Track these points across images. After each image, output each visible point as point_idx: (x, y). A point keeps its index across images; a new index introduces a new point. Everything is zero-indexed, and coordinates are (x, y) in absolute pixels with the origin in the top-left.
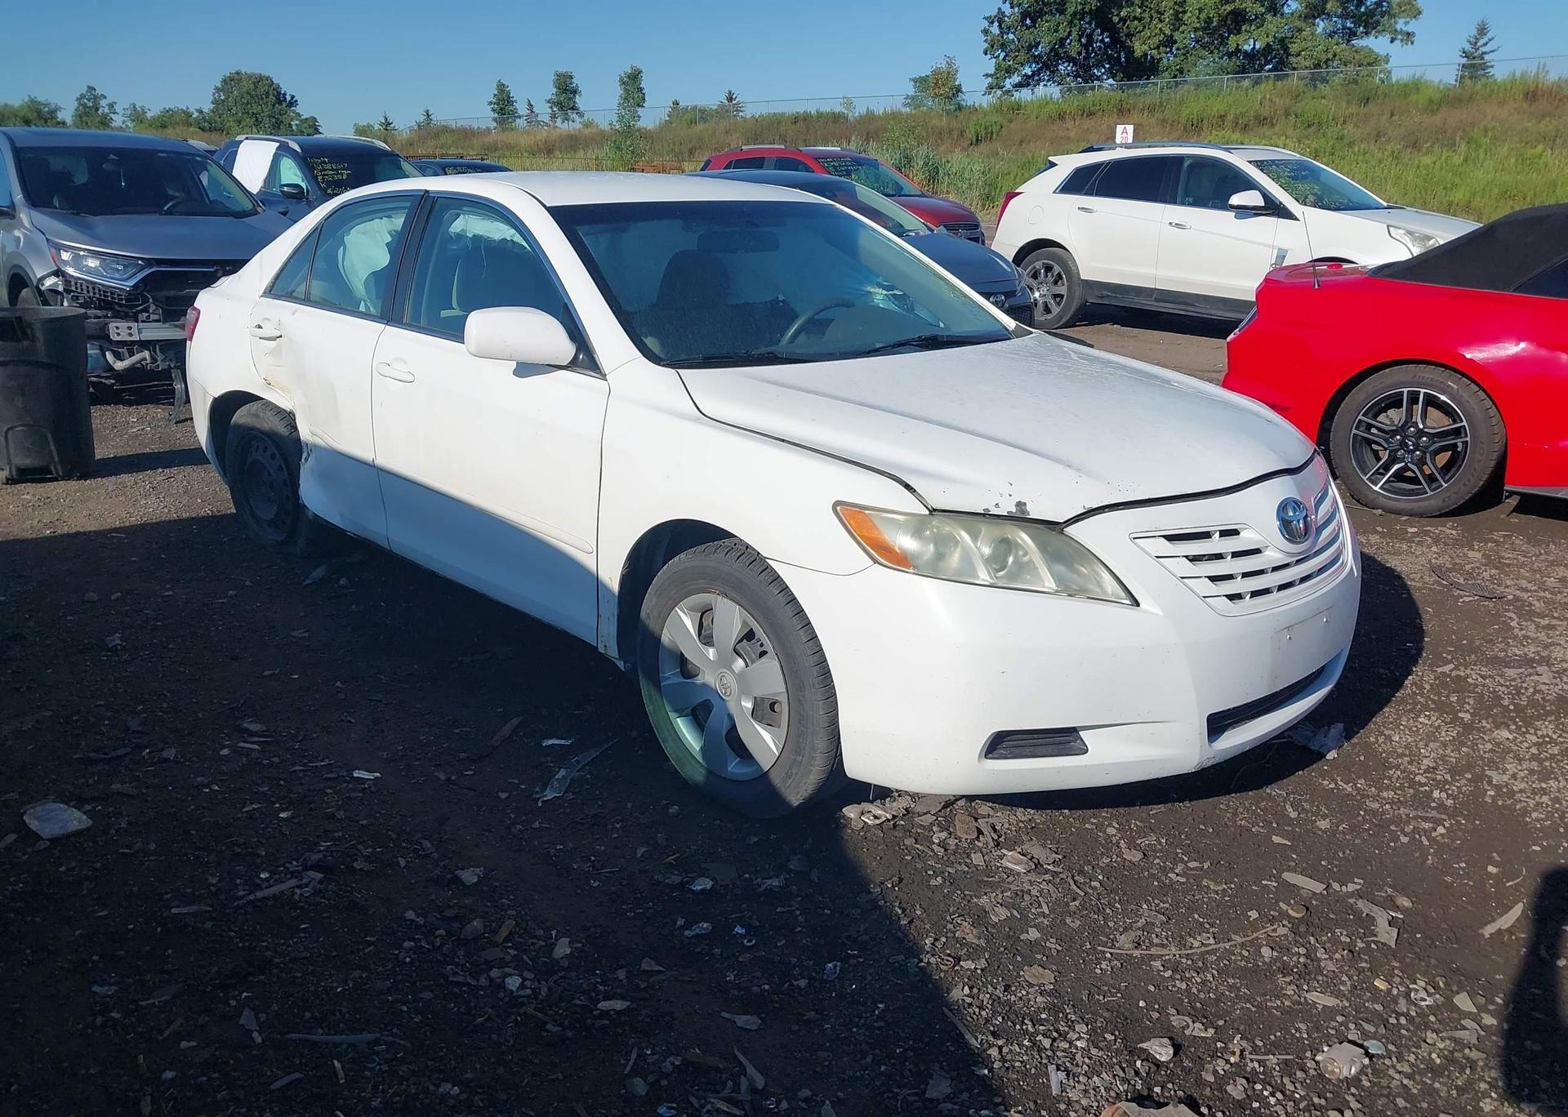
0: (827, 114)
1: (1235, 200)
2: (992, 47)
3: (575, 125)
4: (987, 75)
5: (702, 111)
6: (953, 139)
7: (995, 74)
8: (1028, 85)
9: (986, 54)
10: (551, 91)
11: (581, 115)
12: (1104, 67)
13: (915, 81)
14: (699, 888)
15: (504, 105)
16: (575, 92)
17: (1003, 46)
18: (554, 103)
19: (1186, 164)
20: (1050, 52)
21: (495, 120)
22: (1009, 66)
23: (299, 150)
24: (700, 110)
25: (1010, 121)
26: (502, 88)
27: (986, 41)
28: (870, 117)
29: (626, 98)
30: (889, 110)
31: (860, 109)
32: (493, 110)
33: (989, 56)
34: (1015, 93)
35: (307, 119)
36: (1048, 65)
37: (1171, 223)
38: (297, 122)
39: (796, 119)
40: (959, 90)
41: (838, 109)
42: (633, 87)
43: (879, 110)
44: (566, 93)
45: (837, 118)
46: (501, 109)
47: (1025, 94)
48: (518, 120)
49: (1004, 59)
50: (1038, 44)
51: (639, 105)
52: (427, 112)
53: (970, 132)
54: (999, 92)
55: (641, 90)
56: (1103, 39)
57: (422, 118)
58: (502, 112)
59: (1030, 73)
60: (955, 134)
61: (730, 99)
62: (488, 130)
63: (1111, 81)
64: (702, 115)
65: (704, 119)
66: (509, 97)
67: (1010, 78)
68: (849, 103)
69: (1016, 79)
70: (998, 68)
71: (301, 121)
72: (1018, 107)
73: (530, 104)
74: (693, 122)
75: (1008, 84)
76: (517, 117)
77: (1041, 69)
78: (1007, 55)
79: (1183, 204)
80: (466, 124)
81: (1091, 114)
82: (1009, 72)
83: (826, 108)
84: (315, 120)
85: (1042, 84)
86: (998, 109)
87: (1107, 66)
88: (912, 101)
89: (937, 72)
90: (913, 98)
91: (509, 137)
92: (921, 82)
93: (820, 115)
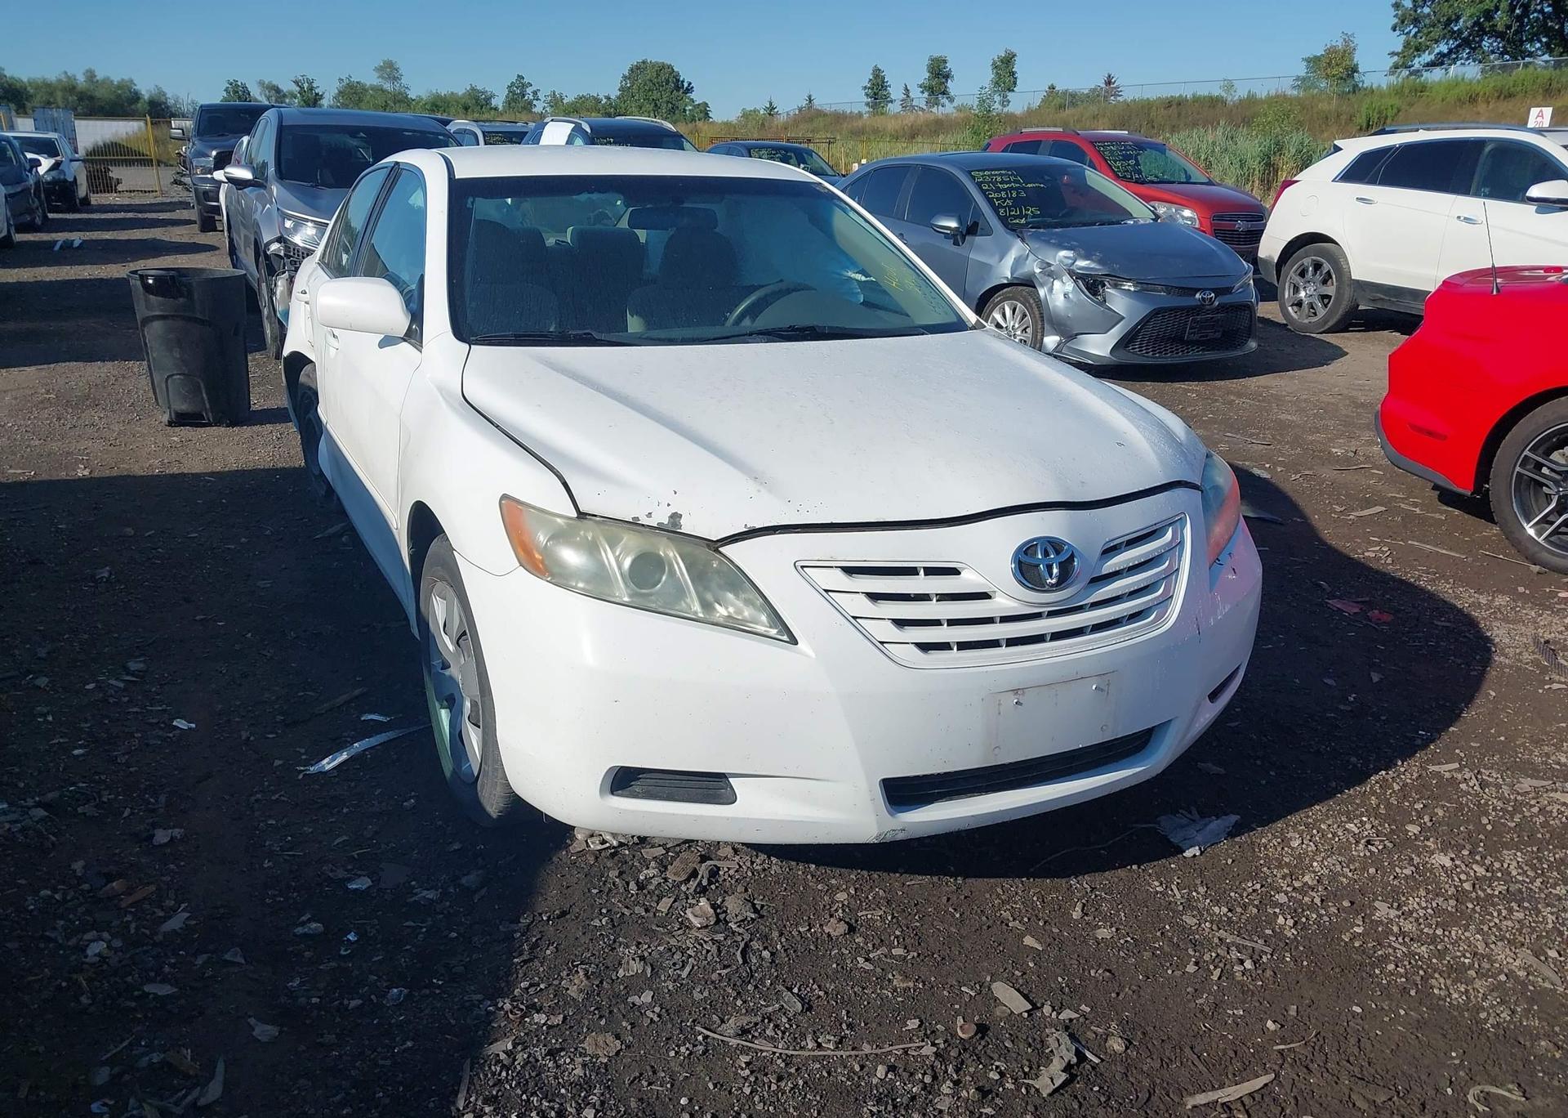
0: (1204, 97)
1: (1535, 191)
2: (1403, 22)
3: (946, 109)
4: (1393, 54)
5: (1073, 96)
6: (1341, 124)
7: (1403, 52)
8: (1442, 63)
9: (1395, 30)
10: (924, 75)
11: (951, 100)
12: (1540, 41)
13: (1308, 60)
15: (878, 90)
16: (947, 76)
17: (1416, 21)
18: (925, 87)
19: (1488, 149)
20: (1473, 27)
21: (867, 104)
22: (1420, 43)
23: (589, 131)
24: (1071, 95)
25: (1411, 105)
26: (878, 74)
27: (1396, 16)
28: (1251, 101)
29: (997, 83)
30: (1273, 93)
31: (1241, 92)
32: (867, 95)
33: (1398, 32)
34: (1425, 74)
35: (699, 105)
36: (1468, 44)
37: (1459, 217)
38: (690, 108)
39: (1169, 103)
40: (1355, 70)
41: (1216, 92)
42: (1005, 72)
43: (1262, 93)
44: (939, 77)
45: (1214, 102)
46: (875, 94)
47: (1437, 74)
48: (890, 105)
49: (1415, 36)
50: (1458, 18)
51: (1009, 90)
52: (810, 97)
53: (1361, 117)
54: (1405, 73)
55: (1013, 74)
56: (1542, 9)
57: (804, 103)
58: (875, 96)
59: (1446, 51)
60: (1343, 117)
61: (1109, 82)
62: (860, 115)
63: (1546, 57)
64: (1073, 99)
65: (1073, 104)
66: (884, 82)
67: (1419, 56)
68: (1229, 86)
69: (1427, 57)
70: (1407, 45)
71: (694, 106)
72: (1423, 88)
73: (907, 89)
74: (1062, 107)
75: (1418, 63)
76: (889, 102)
77: (1459, 46)
78: (1419, 32)
79: (1477, 195)
80: (840, 108)
81: (1510, 96)
82: (1419, 49)
83: (1203, 91)
84: (706, 105)
85: (1459, 63)
86: (1398, 91)
87: (1544, 40)
88: (1303, 82)
89: (1331, 51)
90: (1304, 79)
91: (879, 122)
92: (1313, 62)
93: (1197, 100)
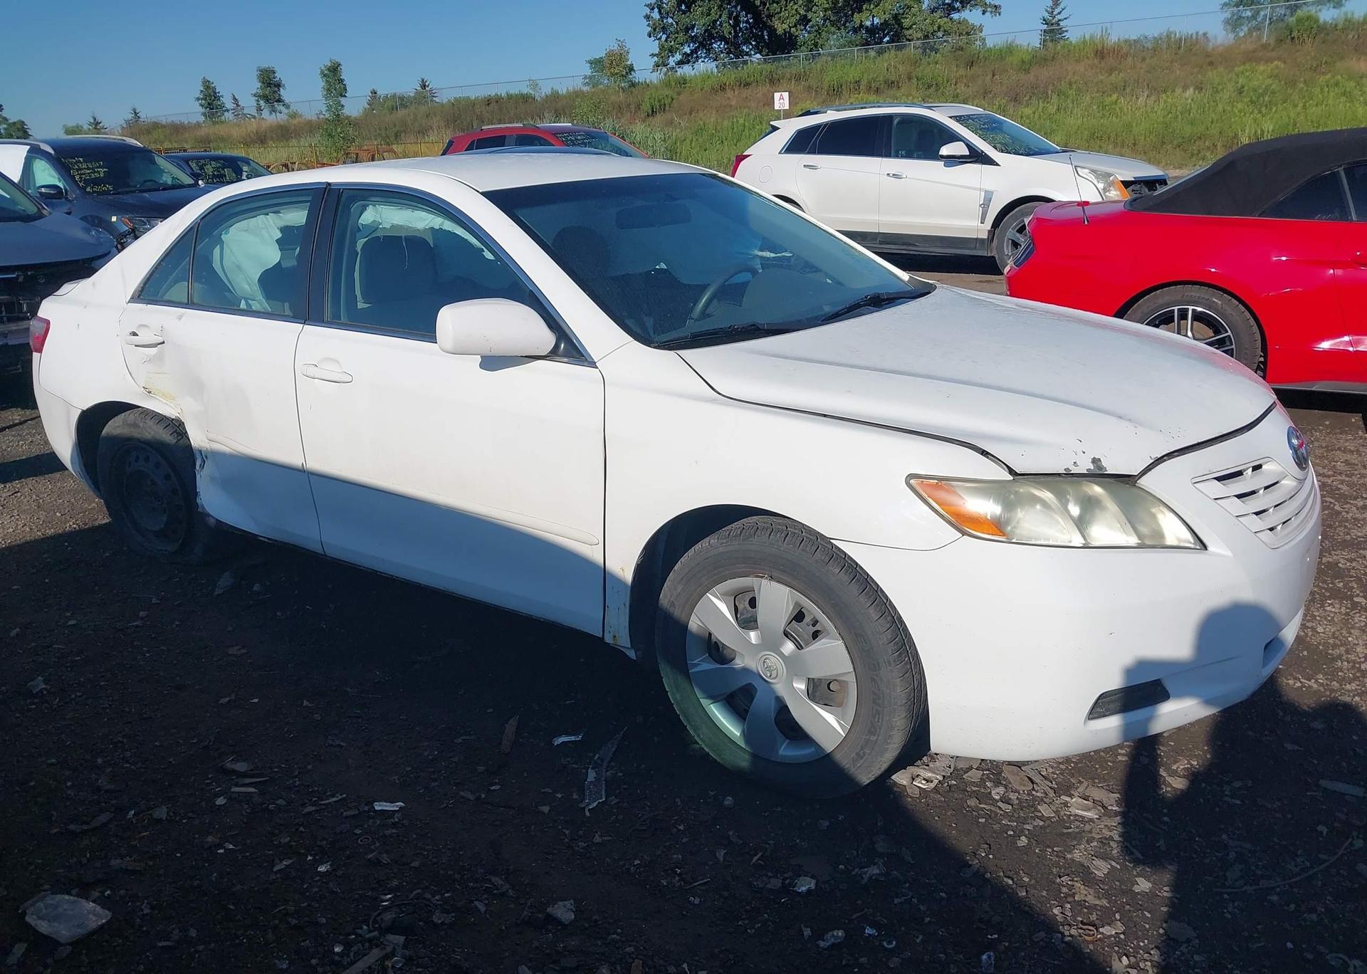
0: (516, 95)
1: (945, 151)
2: (655, 30)
3: (281, 117)
4: (653, 55)
5: (402, 98)
6: (631, 112)
7: (660, 54)
8: (688, 62)
9: (650, 37)
10: (256, 86)
11: (288, 107)
12: (752, 45)
13: (591, 62)
14: (804, 889)
15: (211, 100)
16: (278, 85)
17: (664, 29)
18: (260, 96)
19: (895, 122)
20: (705, 33)
21: (204, 114)
22: (671, 46)
23: (52, 151)
24: (399, 98)
25: (679, 94)
26: (207, 85)
27: (648, 25)
28: (555, 97)
29: (328, 90)
30: (571, 89)
31: (545, 90)
32: (202, 106)
33: (653, 38)
34: (678, 70)
35: (14, 123)
36: (704, 43)
37: (888, 174)
38: (5, 126)
39: (488, 101)
40: (631, 69)
41: (525, 90)
42: (333, 77)
43: (562, 90)
44: (270, 87)
45: (526, 99)
46: (209, 104)
47: (686, 70)
48: (226, 113)
49: (666, 41)
50: (693, 26)
51: (341, 96)
52: (134, 110)
53: (646, 105)
54: (665, 69)
55: (341, 81)
56: (748, 20)
57: (130, 116)
58: (210, 106)
59: (689, 52)
60: (633, 107)
61: (424, 86)
62: (198, 125)
63: (758, 56)
64: (400, 102)
65: (404, 106)
66: (215, 93)
67: (673, 56)
68: (534, 85)
69: (678, 57)
70: (662, 48)
71: (9, 125)
72: (683, 82)
73: (235, 99)
74: (393, 109)
75: (672, 62)
76: (225, 111)
77: (698, 47)
78: (668, 37)
79: (897, 156)
80: (177, 120)
81: (747, 85)
82: (672, 51)
83: (514, 90)
84: (23, 123)
85: (700, 60)
86: (667, 84)
87: (754, 43)
88: (590, 80)
89: (610, 54)
90: (590, 78)
91: (220, 130)
92: (596, 64)
93: (510, 97)
